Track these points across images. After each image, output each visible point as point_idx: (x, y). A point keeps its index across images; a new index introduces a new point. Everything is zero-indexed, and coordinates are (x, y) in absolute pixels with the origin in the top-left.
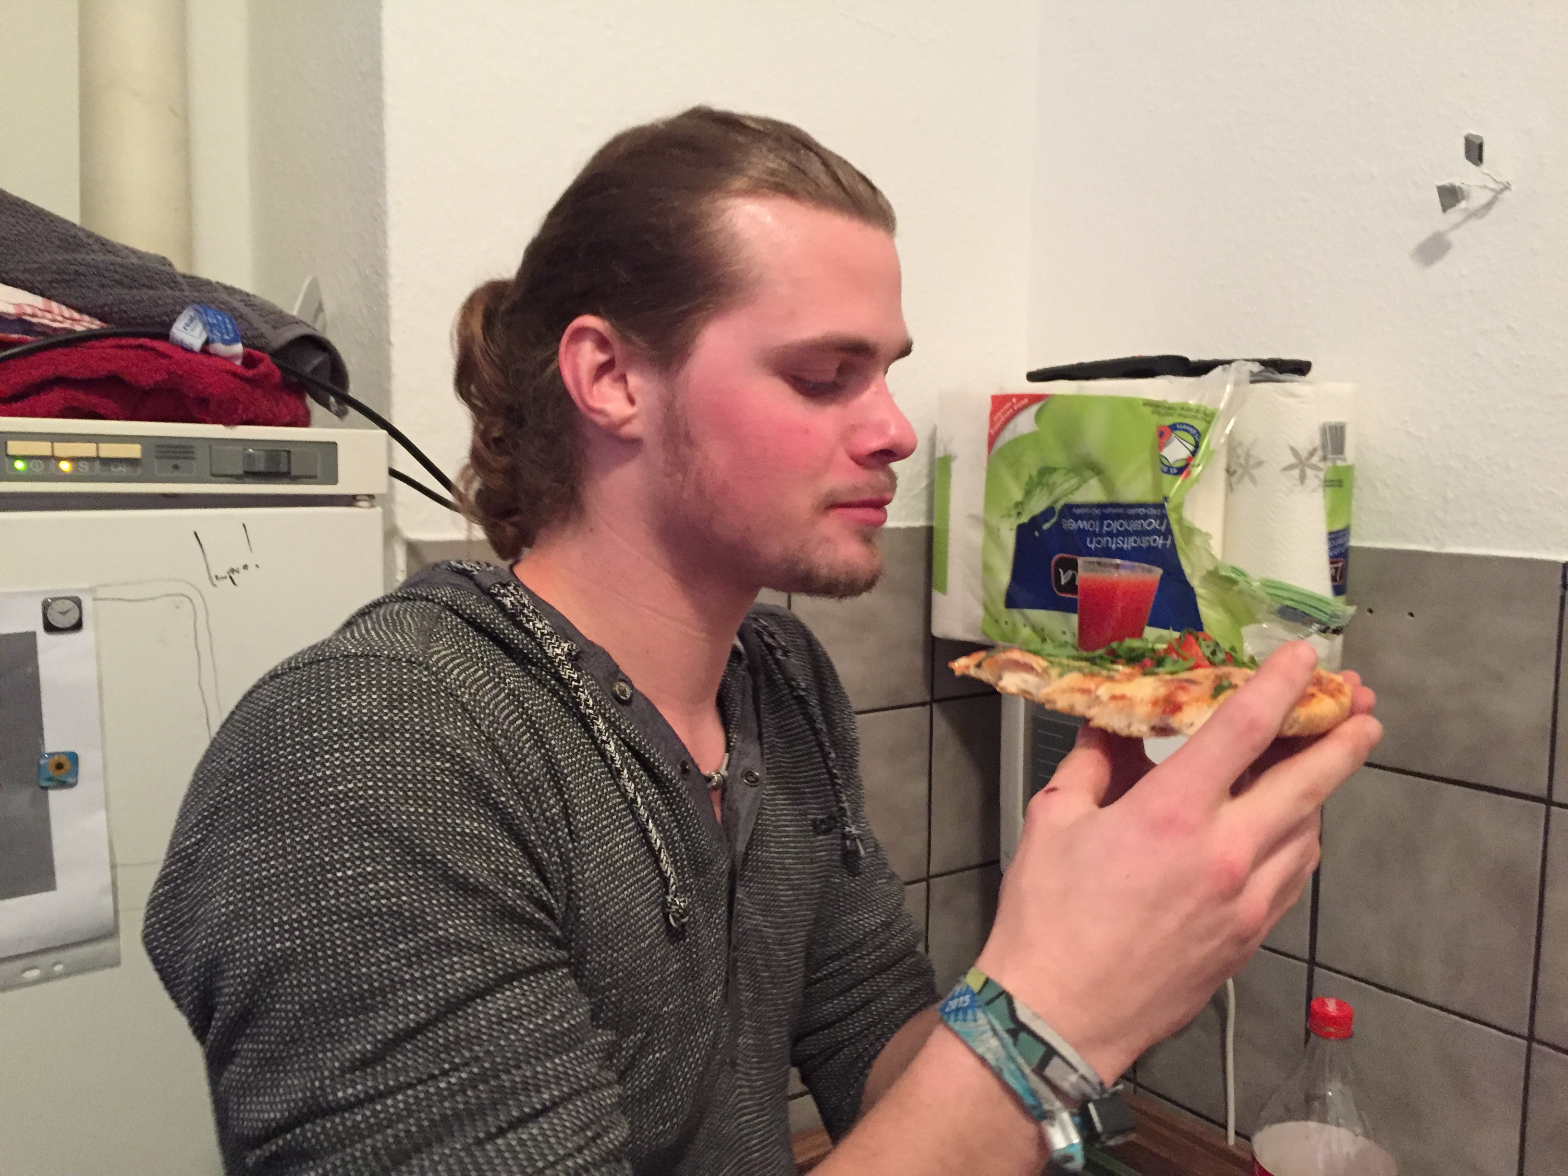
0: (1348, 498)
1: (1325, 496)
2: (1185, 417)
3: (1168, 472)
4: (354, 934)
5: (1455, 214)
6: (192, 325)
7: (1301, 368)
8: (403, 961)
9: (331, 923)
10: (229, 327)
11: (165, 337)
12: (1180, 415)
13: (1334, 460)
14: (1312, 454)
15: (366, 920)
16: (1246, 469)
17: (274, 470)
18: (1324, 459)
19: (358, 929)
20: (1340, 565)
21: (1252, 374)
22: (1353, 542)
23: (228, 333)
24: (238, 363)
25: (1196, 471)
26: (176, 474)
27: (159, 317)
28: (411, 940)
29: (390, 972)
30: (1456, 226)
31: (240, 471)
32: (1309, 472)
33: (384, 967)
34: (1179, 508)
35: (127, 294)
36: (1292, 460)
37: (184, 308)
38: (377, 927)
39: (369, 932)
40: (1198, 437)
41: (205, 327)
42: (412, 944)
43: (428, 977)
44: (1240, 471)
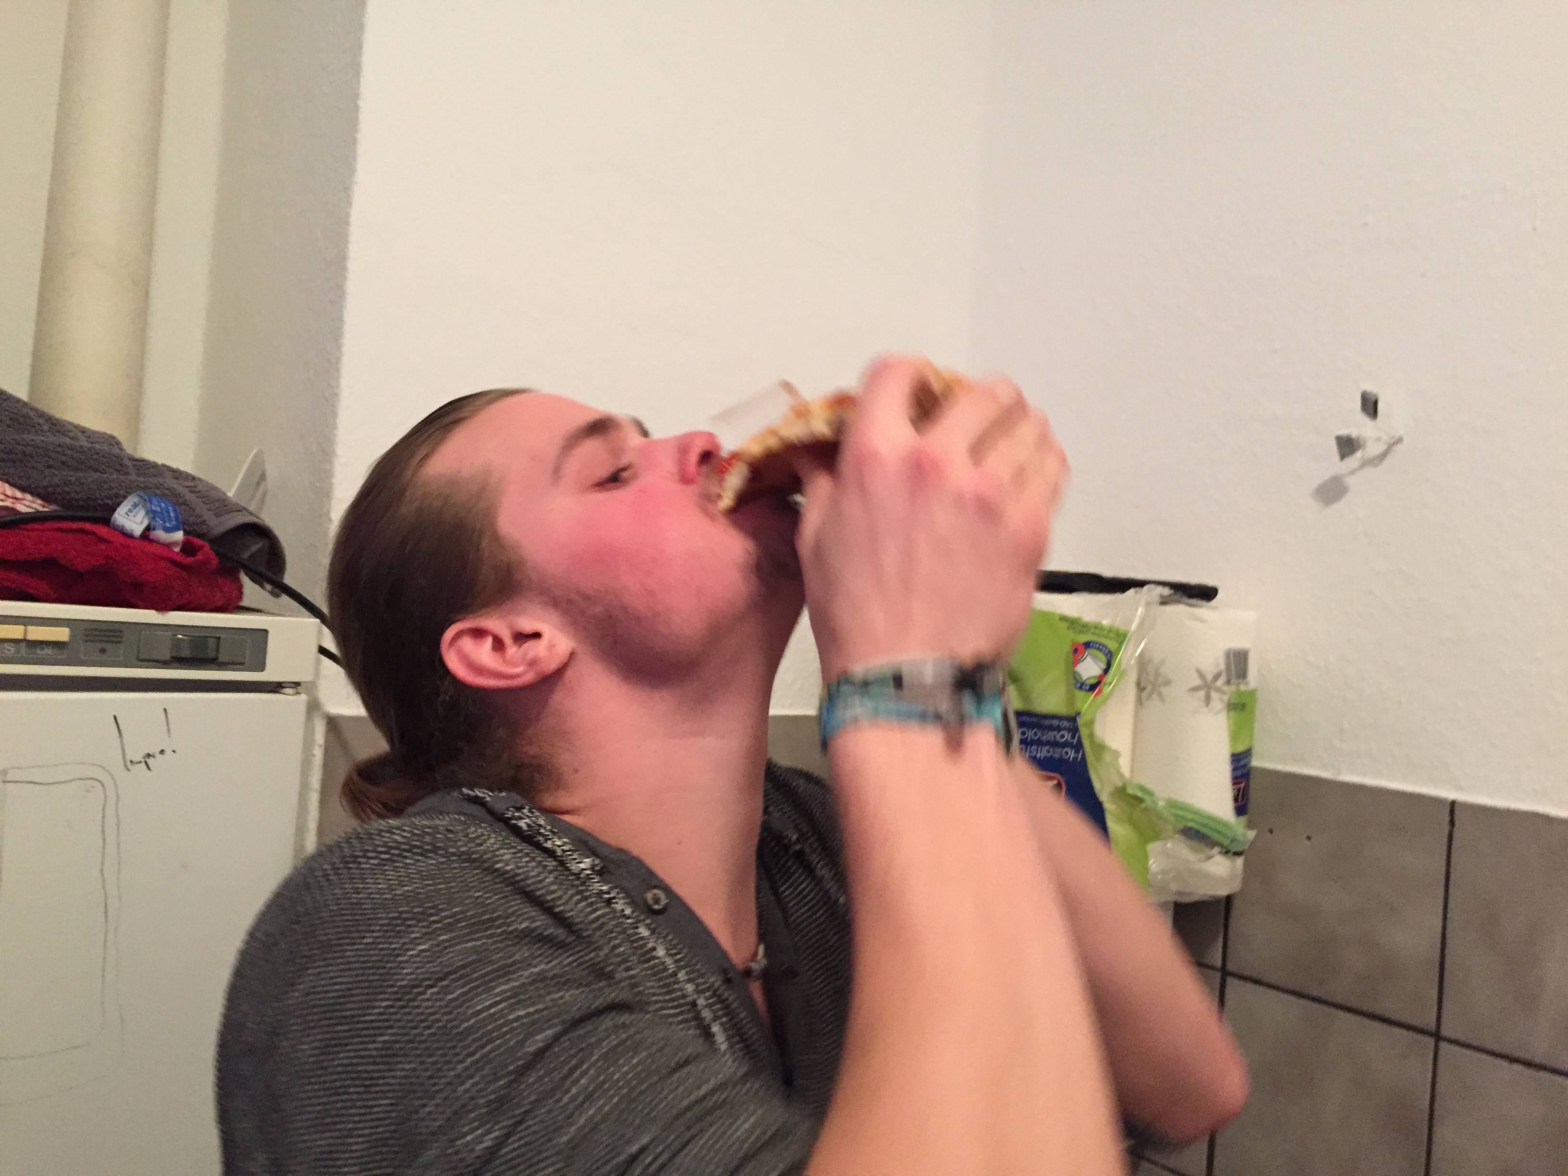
0: (1252, 719)
1: (1228, 717)
2: (1098, 636)
3: (1081, 688)
5: (1353, 461)
6: (135, 511)
7: (1207, 594)
10: (172, 514)
11: (107, 521)
12: (1094, 634)
13: (1239, 684)
14: (1217, 677)
16: (1155, 687)
17: (202, 656)
18: (1228, 682)
20: (1242, 785)
21: (1162, 596)
22: (1256, 762)
23: (170, 521)
24: (177, 549)
25: (1107, 690)
26: (104, 657)
27: (102, 500)
30: (1353, 472)
31: (167, 656)
32: (1214, 694)
34: (1091, 723)
35: (73, 477)
36: (1198, 682)
37: (129, 493)
40: (1110, 655)
41: (147, 513)
44: (1149, 688)
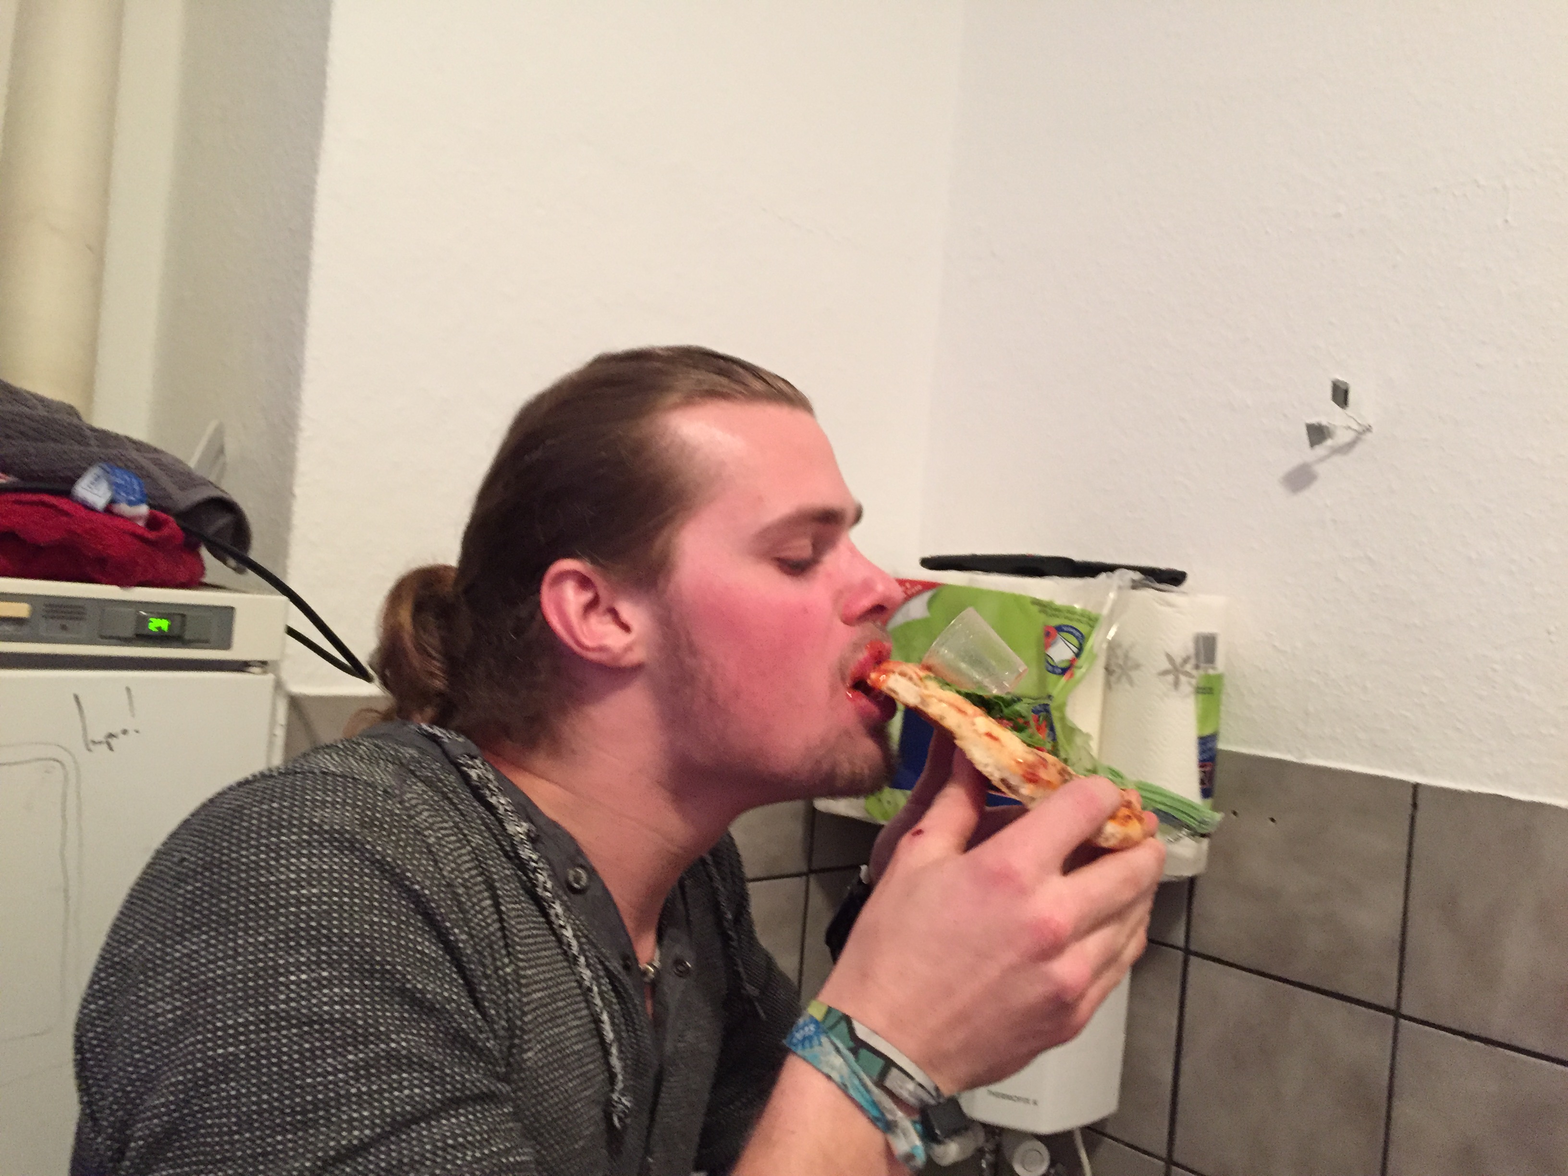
0: (1218, 703)
1: (1196, 701)
2: (1071, 620)
3: (1054, 672)
4: (302, 1042)
5: (1321, 450)
6: (97, 483)
7: (1175, 578)
8: (351, 1074)
9: (278, 1029)
10: (136, 488)
11: (67, 493)
12: (1066, 618)
13: (1206, 669)
14: (1186, 661)
15: (316, 1027)
16: (1124, 670)
18: (1197, 667)
19: (306, 1037)
20: (1208, 768)
21: (1133, 581)
22: (1221, 747)
23: (134, 494)
24: (141, 523)
25: (1078, 673)
26: (63, 634)
27: (62, 471)
28: (361, 1051)
29: (336, 1084)
30: (1322, 460)
31: (129, 634)
32: (1183, 679)
33: (331, 1078)
34: (1061, 708)
35: (31, 447)
36: (1166, 665)
37: (91, 466)
38: (327, 1035)
39: (317, 1040)
40: (1082, 639)
41: (110, 486)
42: (361, 1055)
43: (375, 1092)
44: (1118, 672)
